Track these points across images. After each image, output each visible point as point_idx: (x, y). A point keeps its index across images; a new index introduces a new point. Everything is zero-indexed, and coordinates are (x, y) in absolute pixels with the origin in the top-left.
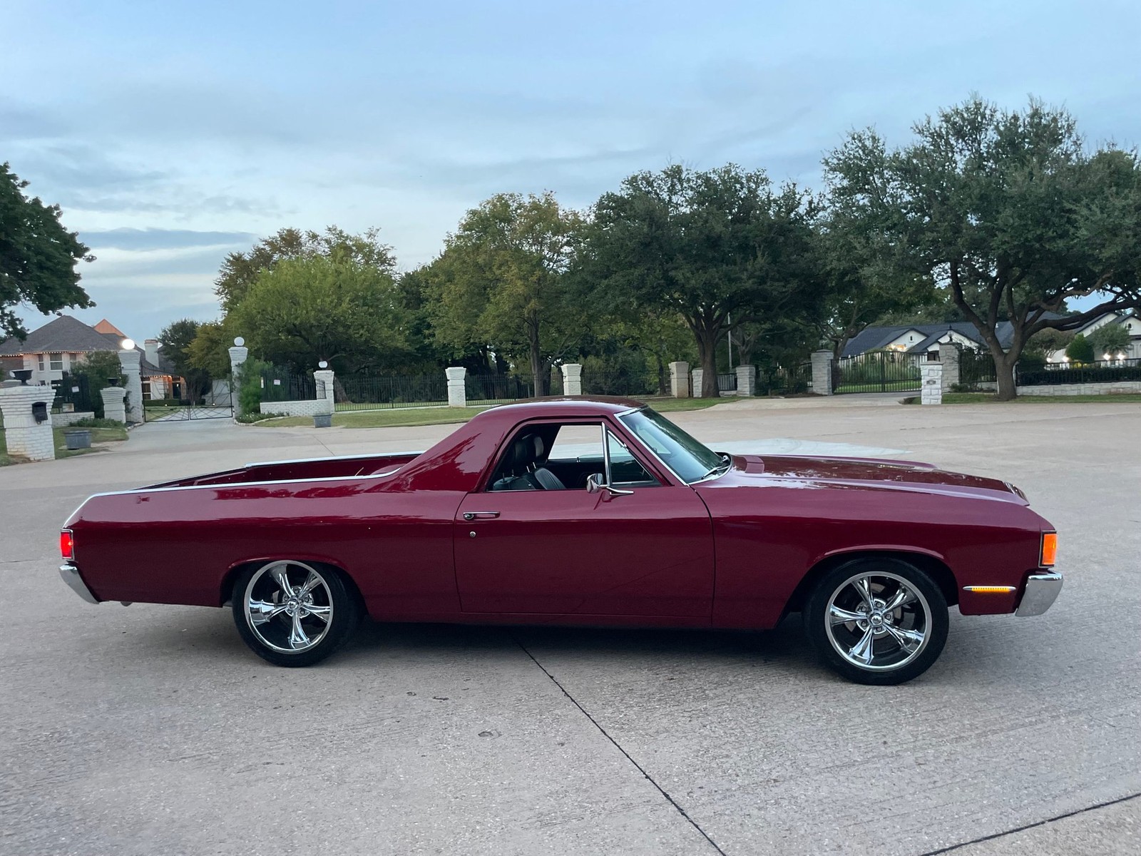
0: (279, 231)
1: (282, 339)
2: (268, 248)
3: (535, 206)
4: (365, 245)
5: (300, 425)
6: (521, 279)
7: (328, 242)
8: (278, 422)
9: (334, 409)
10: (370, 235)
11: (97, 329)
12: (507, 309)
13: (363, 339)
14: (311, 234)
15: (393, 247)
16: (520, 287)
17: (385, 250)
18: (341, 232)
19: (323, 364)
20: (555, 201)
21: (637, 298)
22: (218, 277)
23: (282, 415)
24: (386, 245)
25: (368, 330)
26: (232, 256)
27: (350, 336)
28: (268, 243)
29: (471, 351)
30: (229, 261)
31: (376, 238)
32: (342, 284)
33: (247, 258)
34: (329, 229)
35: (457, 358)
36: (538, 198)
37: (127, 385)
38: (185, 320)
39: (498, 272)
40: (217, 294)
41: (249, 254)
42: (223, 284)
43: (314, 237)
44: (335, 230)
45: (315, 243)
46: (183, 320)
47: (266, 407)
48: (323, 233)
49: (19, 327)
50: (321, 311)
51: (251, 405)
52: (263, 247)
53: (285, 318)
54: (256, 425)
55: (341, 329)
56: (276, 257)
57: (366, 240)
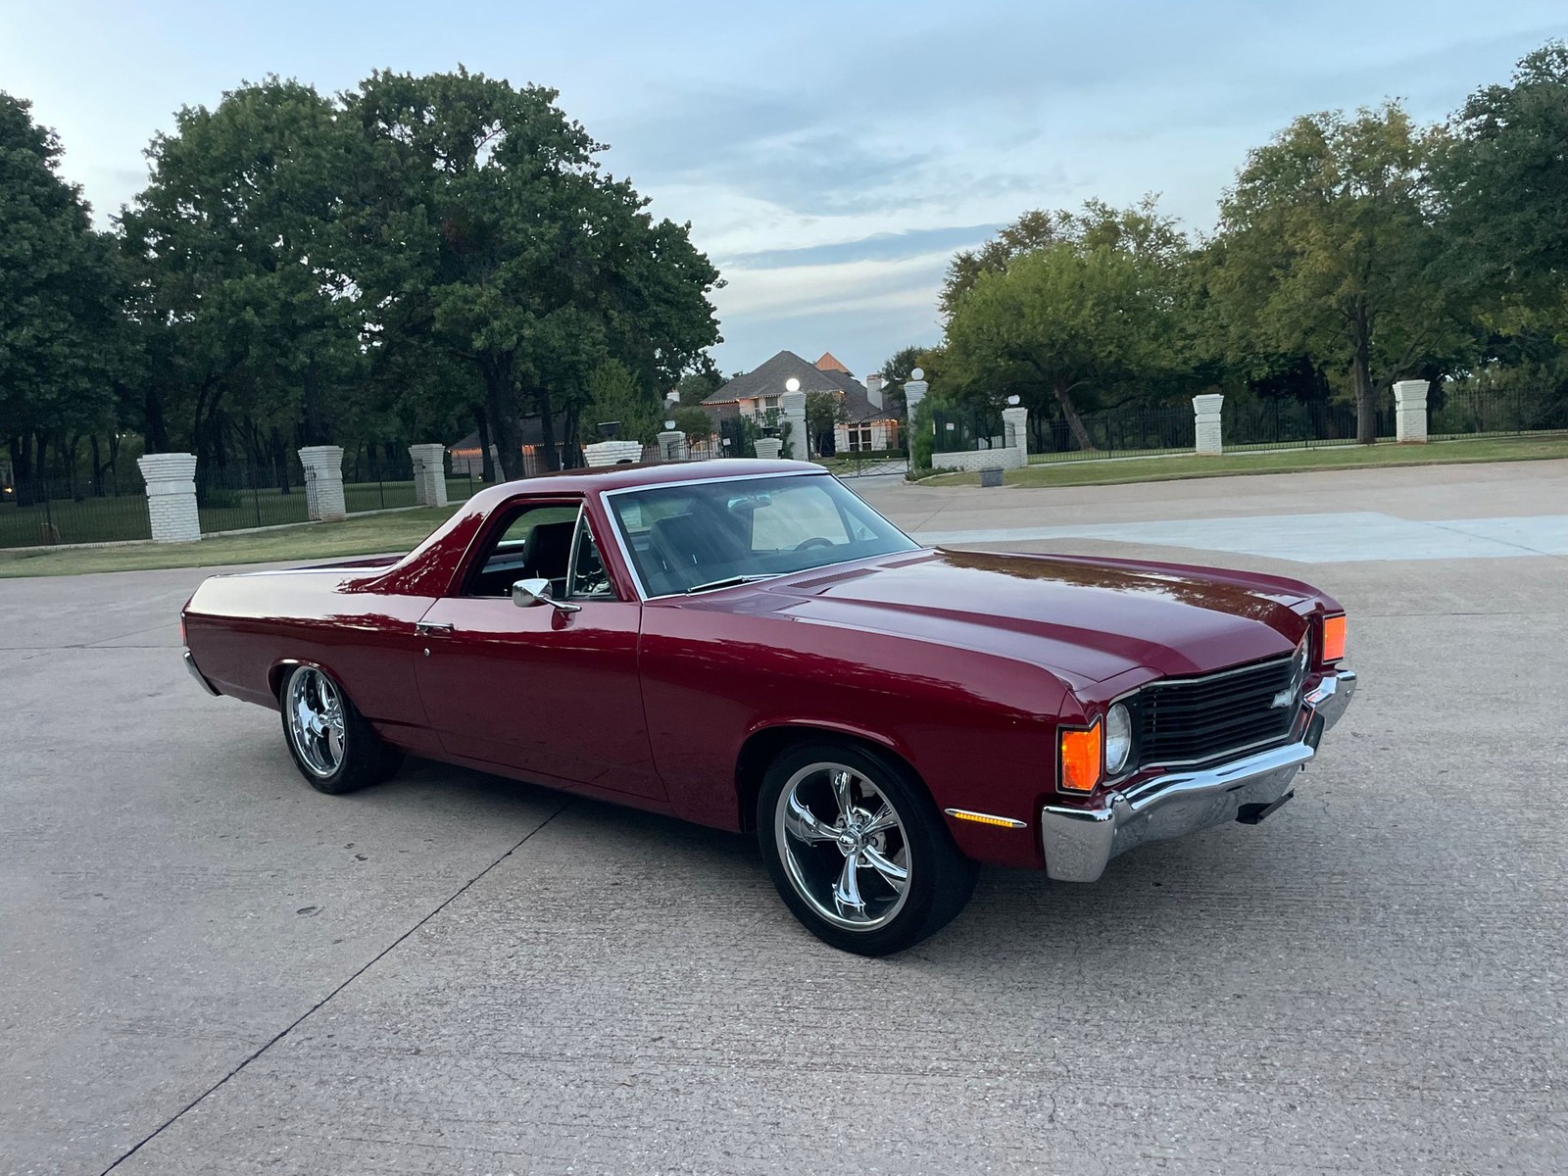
0: (1021, 215)
1: (1001, 366)
2: (1004, 241)
3: (1369, 128)
4: (1140, 221)
5: (969, 483)
6: (1325, 249)
7: (1085, 222)
8: (944, 480)
9: (1026, 460)
10: (1146, 205)
11: (817, 366)
12: (1301, 298)
13: (1112, 359)
14: (1062, 214)
15: (1179, 219)
16: (1320, 261)
17: (1167, 224)
18: (1104, 206)
19: (1015, 400)
20: (1403, 112)
21: (1517, 263)
22: (944, 288)
23: (955, 470)
24: (1168, 217)
25: (1120, 347)
26: (960, 258)
27: (1095, 355)
28: (1006, 234)
29: (1280, 366)
30: (956, 265)
31: (1154, 208)
32: (1085, 282)
33: (977, 258)
34: (1088, 205)
35: (1257, 379)
36: (1373, 112)
37: (791, 435)
38: (912, 348)
39: (1291, 241)
40: (941, 310)
41: (979, 252)
42: (947, 296)
43: (1066, 217)
44: (1096, 203)
45: (1067, 226)
46: (909, 348)
47: (939, 460)
48: (1078, 211)
49: (712, 369)
50: (1053, 322)
51: (924, 457)
52: (998, 241)
53: (1006, 336)
54: (919, 484)
55: (1081, 347)
56: (1015, 252)
57: (1142, 214)
